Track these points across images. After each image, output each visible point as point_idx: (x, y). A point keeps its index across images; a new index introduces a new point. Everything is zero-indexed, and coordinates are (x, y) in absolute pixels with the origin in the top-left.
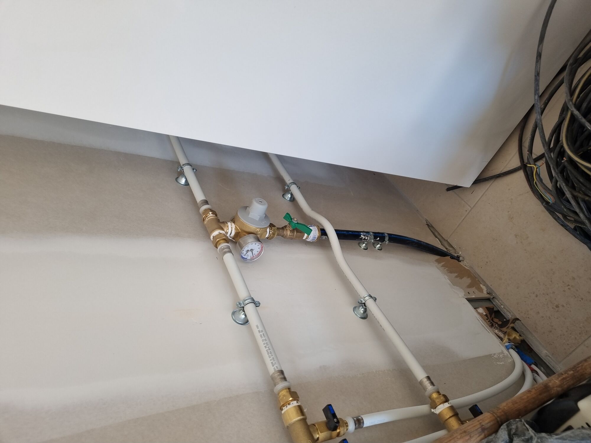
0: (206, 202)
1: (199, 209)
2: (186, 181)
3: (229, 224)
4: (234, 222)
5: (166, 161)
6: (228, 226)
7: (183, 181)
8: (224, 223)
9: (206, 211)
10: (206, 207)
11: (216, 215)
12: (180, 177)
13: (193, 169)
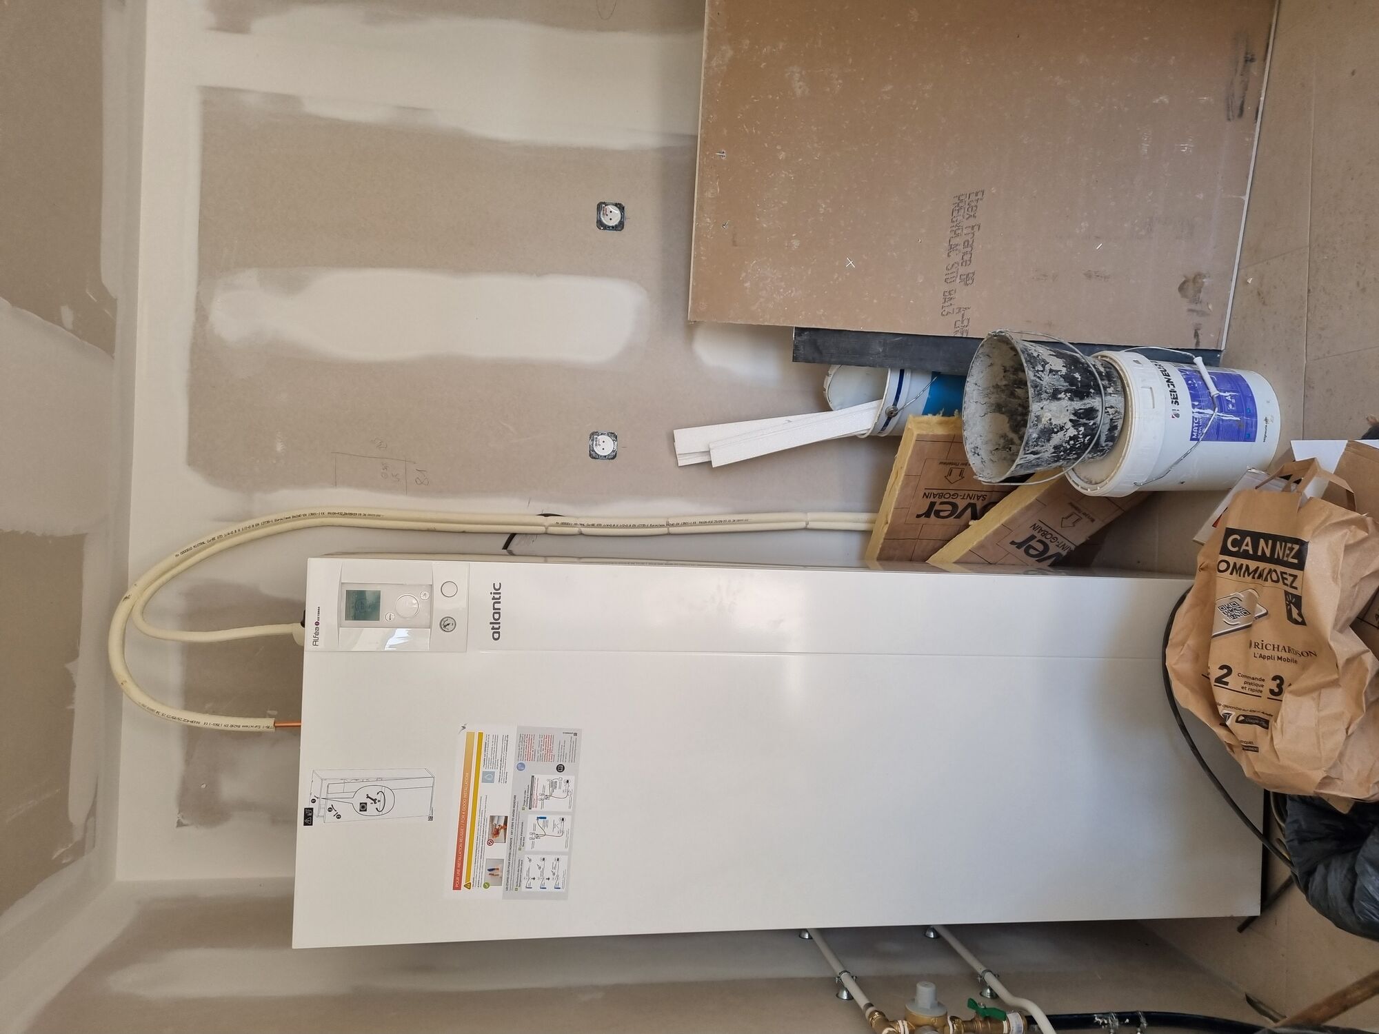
0: (870, 1005)
1: (864, 1015)
2: (849, 994)
3: (900, 1022)
4: (906, 1020)
5: (822, 979)
6: (899, 1025)
7: (845, 996)
8: (895, 1022)
9: (872, 1014)
10: (871, 1009)
11: (884, 1016)
12: (840, 992)
13: (852, 977)
